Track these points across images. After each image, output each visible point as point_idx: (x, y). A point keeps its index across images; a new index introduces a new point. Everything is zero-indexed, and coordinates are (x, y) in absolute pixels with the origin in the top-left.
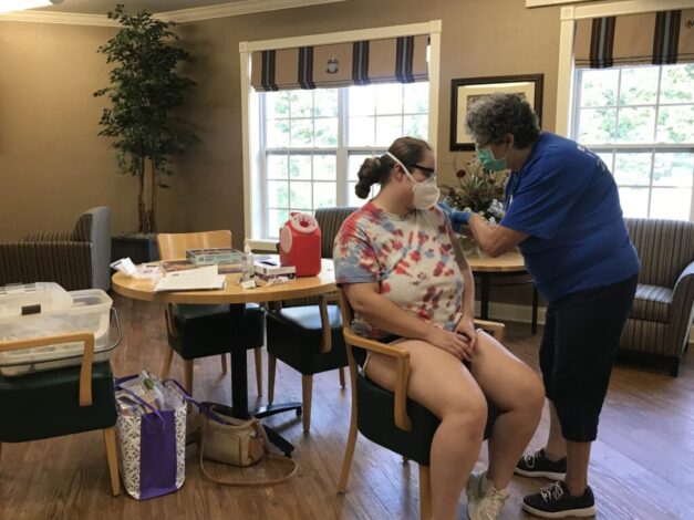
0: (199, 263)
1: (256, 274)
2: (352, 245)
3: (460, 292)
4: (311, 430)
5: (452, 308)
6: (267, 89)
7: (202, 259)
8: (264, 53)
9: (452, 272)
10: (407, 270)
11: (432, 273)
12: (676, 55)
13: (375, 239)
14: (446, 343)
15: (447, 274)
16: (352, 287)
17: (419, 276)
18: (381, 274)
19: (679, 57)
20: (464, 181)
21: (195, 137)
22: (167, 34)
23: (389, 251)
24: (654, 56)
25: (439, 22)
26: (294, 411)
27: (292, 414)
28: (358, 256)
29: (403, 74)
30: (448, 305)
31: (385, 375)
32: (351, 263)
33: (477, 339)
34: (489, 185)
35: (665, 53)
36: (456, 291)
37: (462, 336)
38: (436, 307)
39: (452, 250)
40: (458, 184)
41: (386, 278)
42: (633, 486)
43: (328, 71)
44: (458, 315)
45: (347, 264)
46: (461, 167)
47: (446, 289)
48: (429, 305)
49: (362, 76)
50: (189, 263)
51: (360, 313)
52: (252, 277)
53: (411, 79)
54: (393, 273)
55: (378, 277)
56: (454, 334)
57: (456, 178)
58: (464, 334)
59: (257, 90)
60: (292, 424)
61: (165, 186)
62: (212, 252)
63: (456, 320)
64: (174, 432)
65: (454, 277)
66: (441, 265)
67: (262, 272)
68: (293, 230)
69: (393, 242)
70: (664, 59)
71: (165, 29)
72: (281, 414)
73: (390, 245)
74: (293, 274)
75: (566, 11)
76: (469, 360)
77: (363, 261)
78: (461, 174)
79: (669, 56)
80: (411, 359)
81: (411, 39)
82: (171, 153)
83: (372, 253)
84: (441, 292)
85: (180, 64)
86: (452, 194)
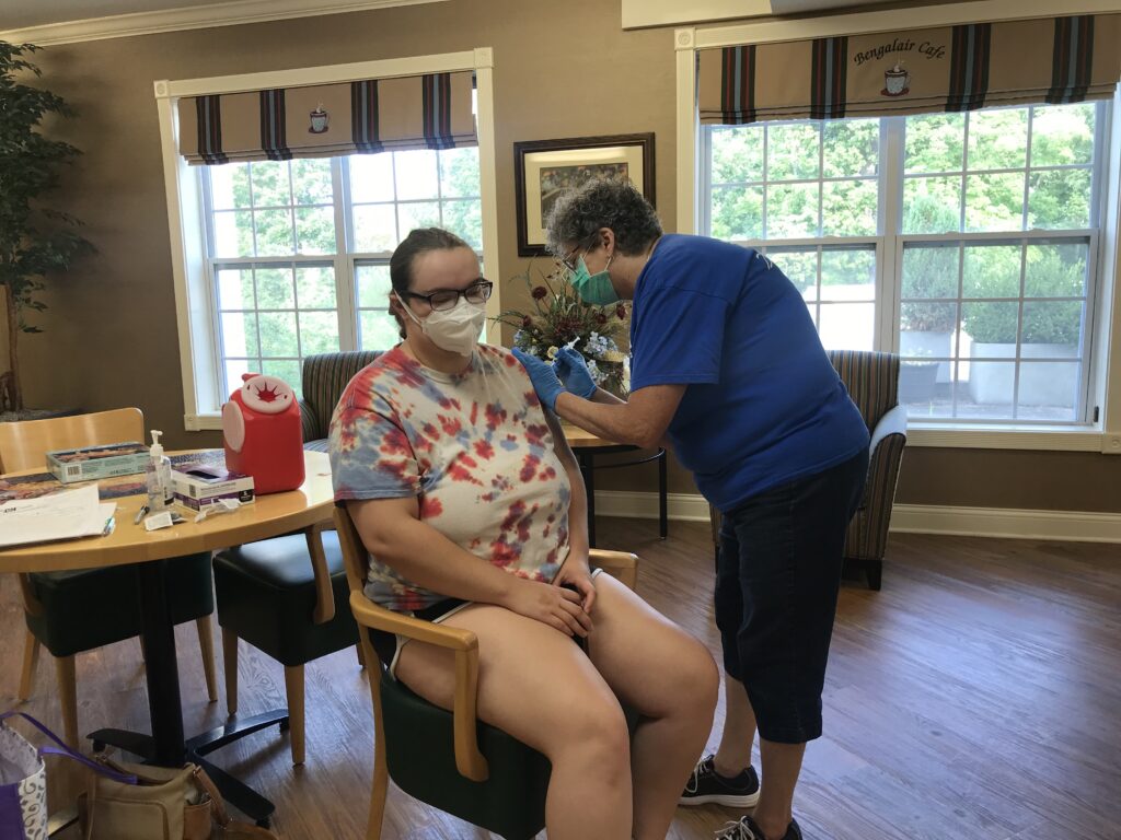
0: (68, 478)
1: (177, 496)
2: (364, 426)
3: (565, 510)
4: (308, 761)
5: (553, 540)
6: (209, 162)
7: (74, 471)
8: (200, 99)
9: (551, 472)
10: (473, 472)
11: (517, 476)
12: (843, 105)
13: (408, 414)
14: (543, 607)
15: (543, 477)
16: (365, 508)
17: (494, 483)
18: (423, 481)
19: (848, 108)
20: (544, 304)
21: (83, 242)
22: (18, 65)
23: (437, 437)
24: (813, 106)
25: (489, 51)
26: (277, 725)
27: (273, 733)
28: (377, 448)
29: (437, 134)
30: (546, 534)
31: (434, 680)
32: (363, 461)
33: (596, 595)
34: (584, 310)
35: (828, 102)
36: (559, 508)
37: (568, 591)
38: (524, 537)
39: (548, 435)
40: (535, 310)
41: (434, 488)
42: (852, 797)
43: (312, 130)
44: (564, 550)
45: (357, 464)
46: (538, 282)
47: (543, 502)
48: (512, 537)
49: (369, 139)
50: (51, 477)
51: (382, 558)
52: (167, 503)
53: (449, 142)
54: (448, 479)
55: (417, 486)
56: (555, 588)
57: (531, 300)
58: (572, 587)
59: (192, 162)
60: (272, 751)
61: (33, 330)
62: (95, 455)
63: (559, 561)
64: (20, 825)
65: (555, 482)
66: (532, 461)
67: (188, 494)
68: (245, 407)
69: (442, 419)
70: (828, 110)
71: (14, 57)
72: (252, 736)
73: (438, 426)
74: (249, 492)
75: (681, 36)
76: (585, 634)
77: (386, 457)
78: (539, 293)
79: (834, 106)
80: (481, 650)
81: (445, 78)
82: (42, 273)
83: (403, 442)
84: (535, 509)
85: (47, 117)
86: (527, 325)
